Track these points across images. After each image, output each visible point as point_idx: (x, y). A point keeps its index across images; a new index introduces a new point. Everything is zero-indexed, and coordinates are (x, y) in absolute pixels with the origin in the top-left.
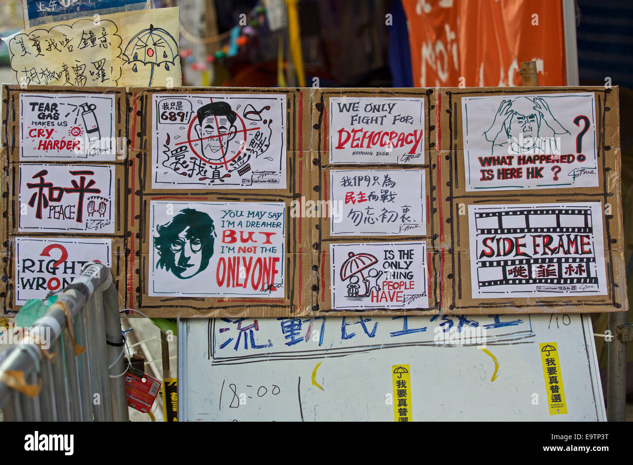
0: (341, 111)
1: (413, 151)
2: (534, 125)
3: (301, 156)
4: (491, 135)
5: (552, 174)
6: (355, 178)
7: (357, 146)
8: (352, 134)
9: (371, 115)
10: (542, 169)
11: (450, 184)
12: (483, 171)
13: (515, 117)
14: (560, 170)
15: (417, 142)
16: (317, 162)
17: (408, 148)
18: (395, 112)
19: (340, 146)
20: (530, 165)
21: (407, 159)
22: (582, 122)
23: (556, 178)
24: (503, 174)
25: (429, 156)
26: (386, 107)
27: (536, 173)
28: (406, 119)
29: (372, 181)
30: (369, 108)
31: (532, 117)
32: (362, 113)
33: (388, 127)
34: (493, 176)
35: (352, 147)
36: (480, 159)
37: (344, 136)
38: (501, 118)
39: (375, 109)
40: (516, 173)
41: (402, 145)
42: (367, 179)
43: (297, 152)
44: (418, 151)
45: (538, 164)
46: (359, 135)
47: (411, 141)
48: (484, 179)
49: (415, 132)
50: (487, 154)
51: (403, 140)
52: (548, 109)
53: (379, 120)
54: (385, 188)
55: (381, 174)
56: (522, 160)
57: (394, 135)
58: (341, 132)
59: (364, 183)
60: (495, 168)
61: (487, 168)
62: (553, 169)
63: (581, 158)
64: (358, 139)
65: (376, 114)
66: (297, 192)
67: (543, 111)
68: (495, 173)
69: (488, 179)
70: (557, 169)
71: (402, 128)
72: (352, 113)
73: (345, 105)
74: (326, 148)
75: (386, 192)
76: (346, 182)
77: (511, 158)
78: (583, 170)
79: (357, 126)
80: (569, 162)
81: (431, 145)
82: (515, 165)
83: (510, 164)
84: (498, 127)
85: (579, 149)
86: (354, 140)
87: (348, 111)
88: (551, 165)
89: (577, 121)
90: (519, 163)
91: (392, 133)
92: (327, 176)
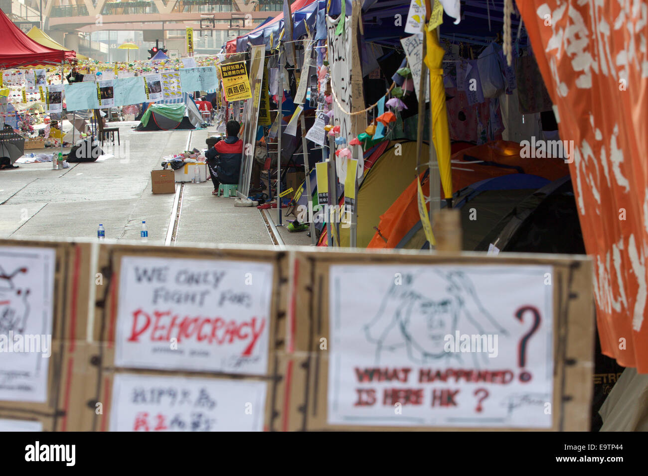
0: (139, 279)
1: (248, 351)
2: (448, 318)
3: (72, 349)
4: (376, 331)
5: (473, 402)
6: (152, 392)
7: (161, 338)
8: (153, 319)
9: (185, 289)
10: (457, 392)
11: (303, 409)
12: (360, 391)
13: (417, 304)
14: (487, 395)
15: (256, 337)
16: (96, 361)
17: (240, 346)
18: (224, 286)
19: (134, 337)
20: (439, 385)
21: (239, 364)
22: (529, 317)
23: (479, 409)
24: (393, 397)
25: (275, 362)
26: (211, 278)
27: (447, 399)
28: (239, 299)
29: (179, 397)
30: (183, 278)
31: (444, 304)
32: (171, 286)
33: (211, 309)
34: (375, 400)
35: (153, 339)
36: (357, 371)
37: (142, 321)
38: (394, 304)
39: (192, 279)
40: (413, 397)
41: (231, 340)
42: (172, 394)
43: (67, 344)
44: (256, 351)
45: (451, 384)
46: (165, 321)
47: (246, 336)
48: (360, 403)
49: (254, 321)
50: (368, 363)
51: (234, 333)
52: (471, 291)
53: (198, 298)
54: (199, 410)
55: (194, 386)
56: (426, 376)
57: (219, 324)
58: (137, 314)
59: (166, 400)
60: (380, 387)
61: (366, 385)
62: (477, 392)
63: (525, 377)
64: (163, 328)
65: (194, 288)
66: (61, 406)
67: (464, 294)
68: (380, 396)
69: (367, 404)
70: (481, 394)
71: (234, 313)
72: (156, 284)
73: (145, 272)
74: (112, 339)
75: (200, 416)
76: (138, 396)
77: (406, 371)
78: (526, 398)
79: (162, 306)
80: (504, 382)
81: (278, 344)
82: (413, 382)
83: (405, 380)
84: (387, 319)
85: (522, 361)
86: (156, 328)
87: (150, 279)
88: (473, 386)
89: (519, 314)
90: (421, 380)
91: (217, 320)
92: (109, 384)
